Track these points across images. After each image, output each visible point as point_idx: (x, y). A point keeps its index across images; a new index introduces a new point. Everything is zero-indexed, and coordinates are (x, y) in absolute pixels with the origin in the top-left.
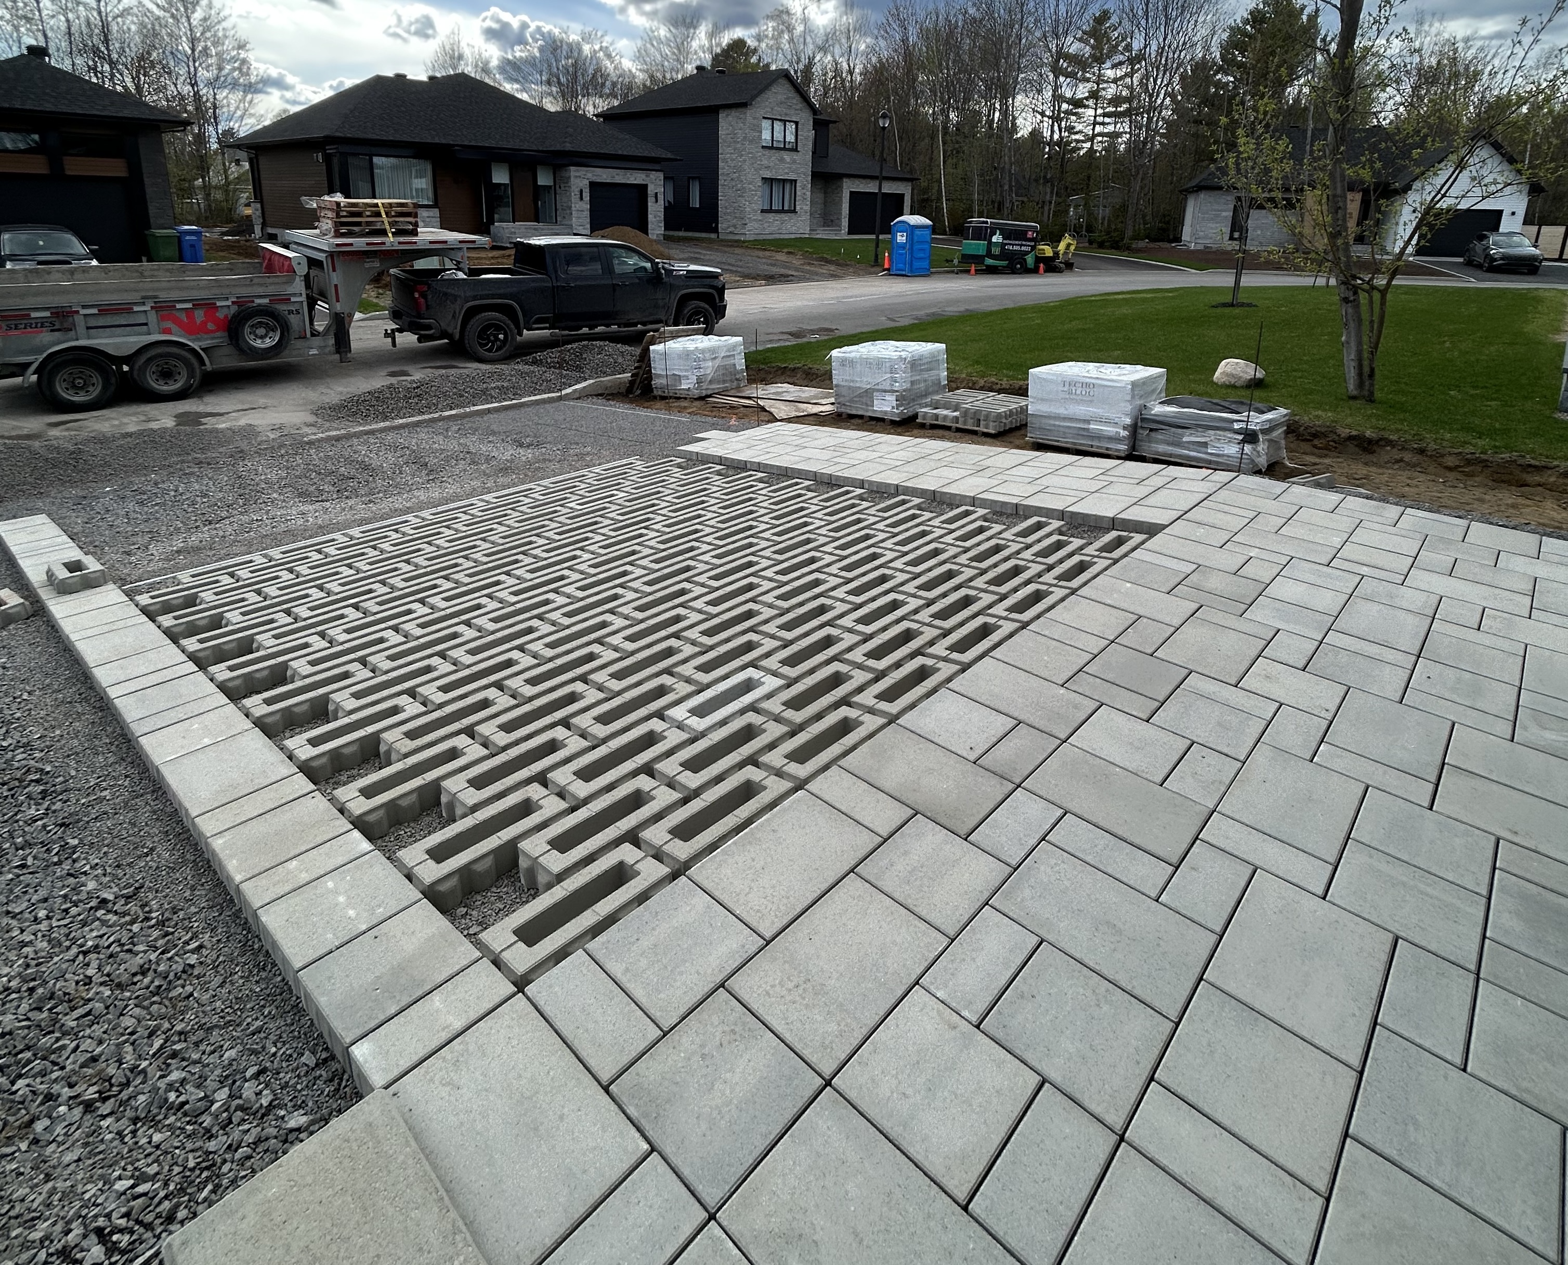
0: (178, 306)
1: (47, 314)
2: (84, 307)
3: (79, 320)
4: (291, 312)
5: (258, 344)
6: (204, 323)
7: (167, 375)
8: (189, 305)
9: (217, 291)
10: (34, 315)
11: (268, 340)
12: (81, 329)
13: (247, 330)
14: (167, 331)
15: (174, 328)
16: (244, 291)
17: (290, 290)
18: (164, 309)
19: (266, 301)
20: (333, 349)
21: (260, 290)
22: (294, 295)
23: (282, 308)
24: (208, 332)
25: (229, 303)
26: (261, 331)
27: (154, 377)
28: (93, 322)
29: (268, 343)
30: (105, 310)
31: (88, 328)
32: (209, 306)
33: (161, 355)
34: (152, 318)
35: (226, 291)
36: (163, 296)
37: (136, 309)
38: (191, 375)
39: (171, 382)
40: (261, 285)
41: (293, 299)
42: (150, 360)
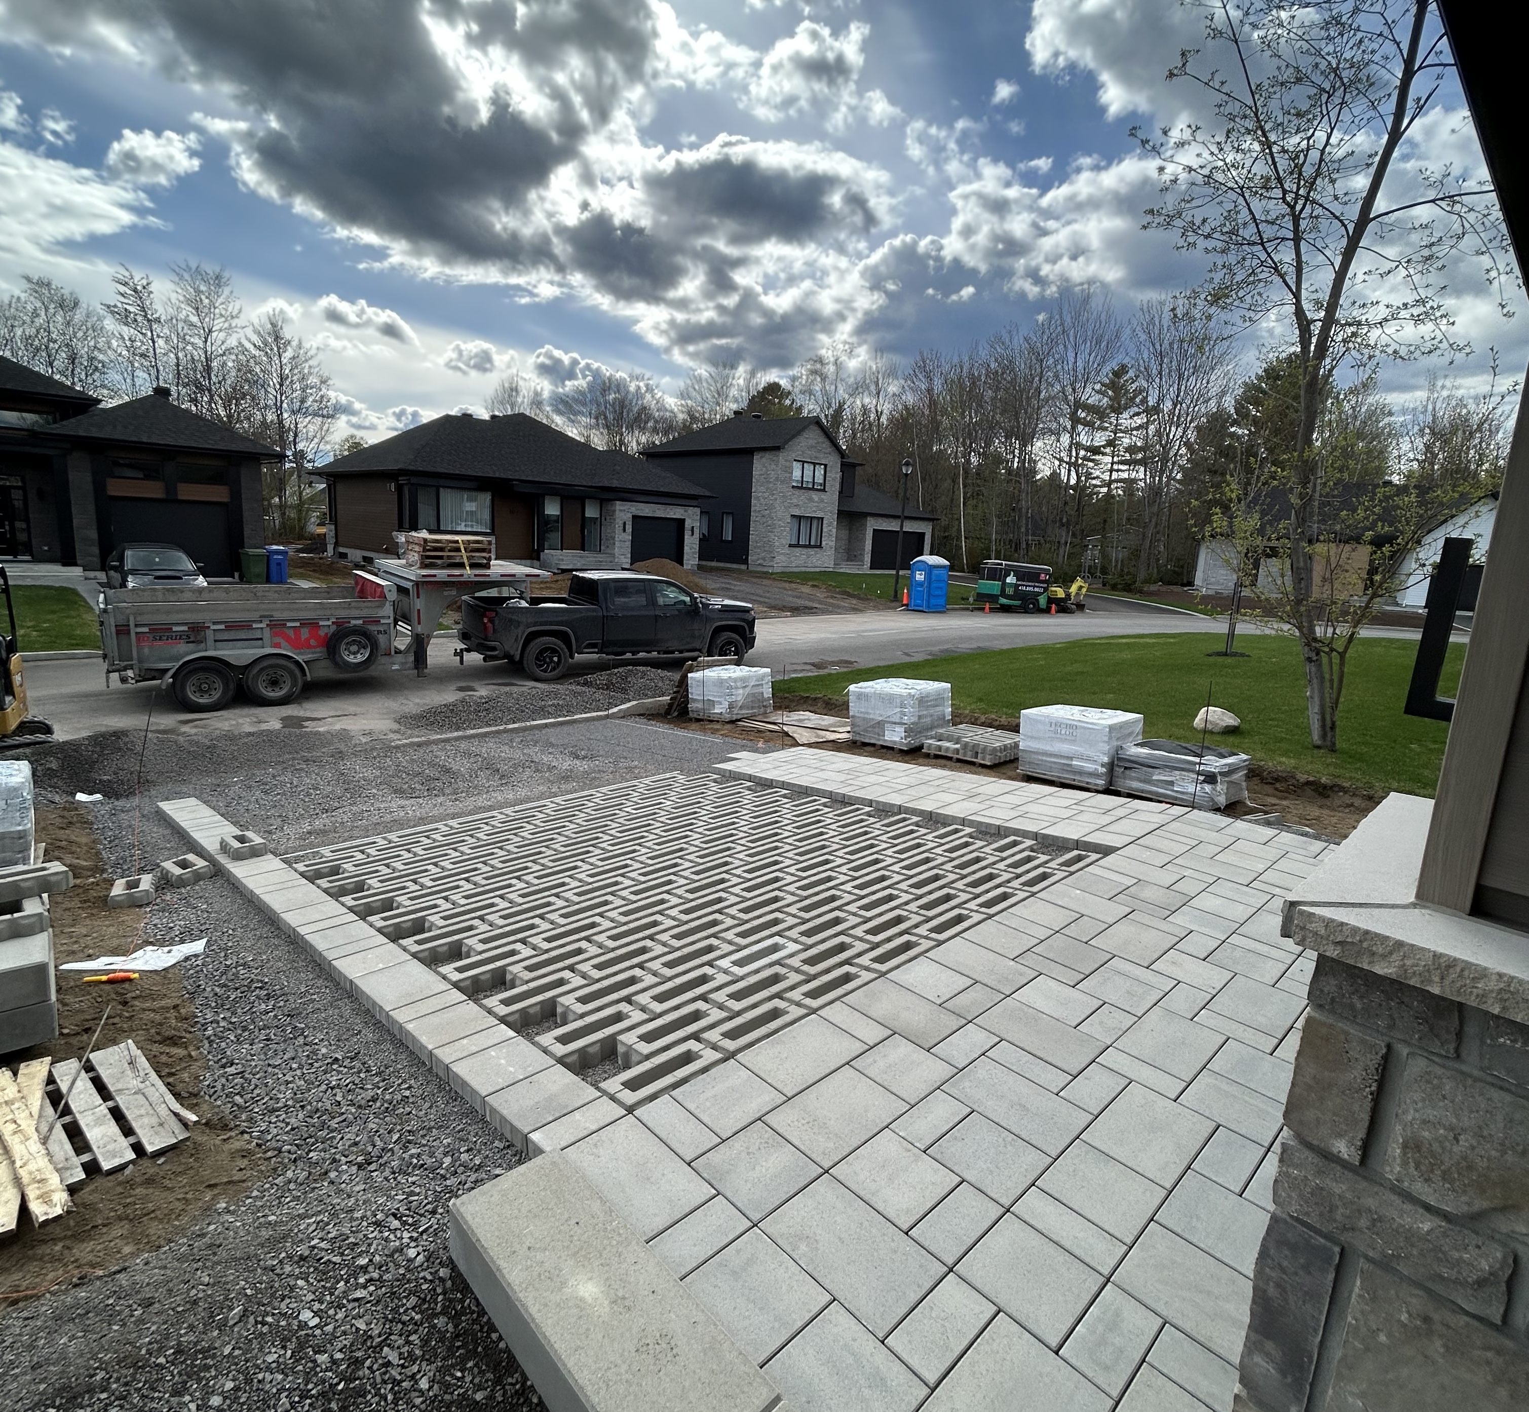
0: (289, 624)
1: (185, 628)
2: (214, 623)
3: (209, 634)
4: (379, 632)
5: (351, 659)
6: (308, 640)
7: (274, 683)
8: (298, 624)
9: (319, 613)
10: (175, 629)
11: (359, 656)
12: (210, 642)
13: (343, 646)
14: (277, 645)
15: (284, 643)
16: (343, 613)
17: (381, 613)
18: (277, 626)
19: (361, 622)
20: (412, 665)
21: (355, 613)
22: (383, 617)
23: (373, 628)
24: (309, 646)
25: (329, 623)
26: (354, 648)
27: (264, 684)
28: (219, 636)
29: (360, 658)
30: (231, 626)
31: (216, 641)
32: (312, 625)
33: (271, 666)
34: (267, 634)
35: (328, 612)
36: (277, 615)
37: (255, 626)
38: (294, 684)
39: (277, 689)
40: (357, 608)
41: (382, 621)
42: (262, 669)
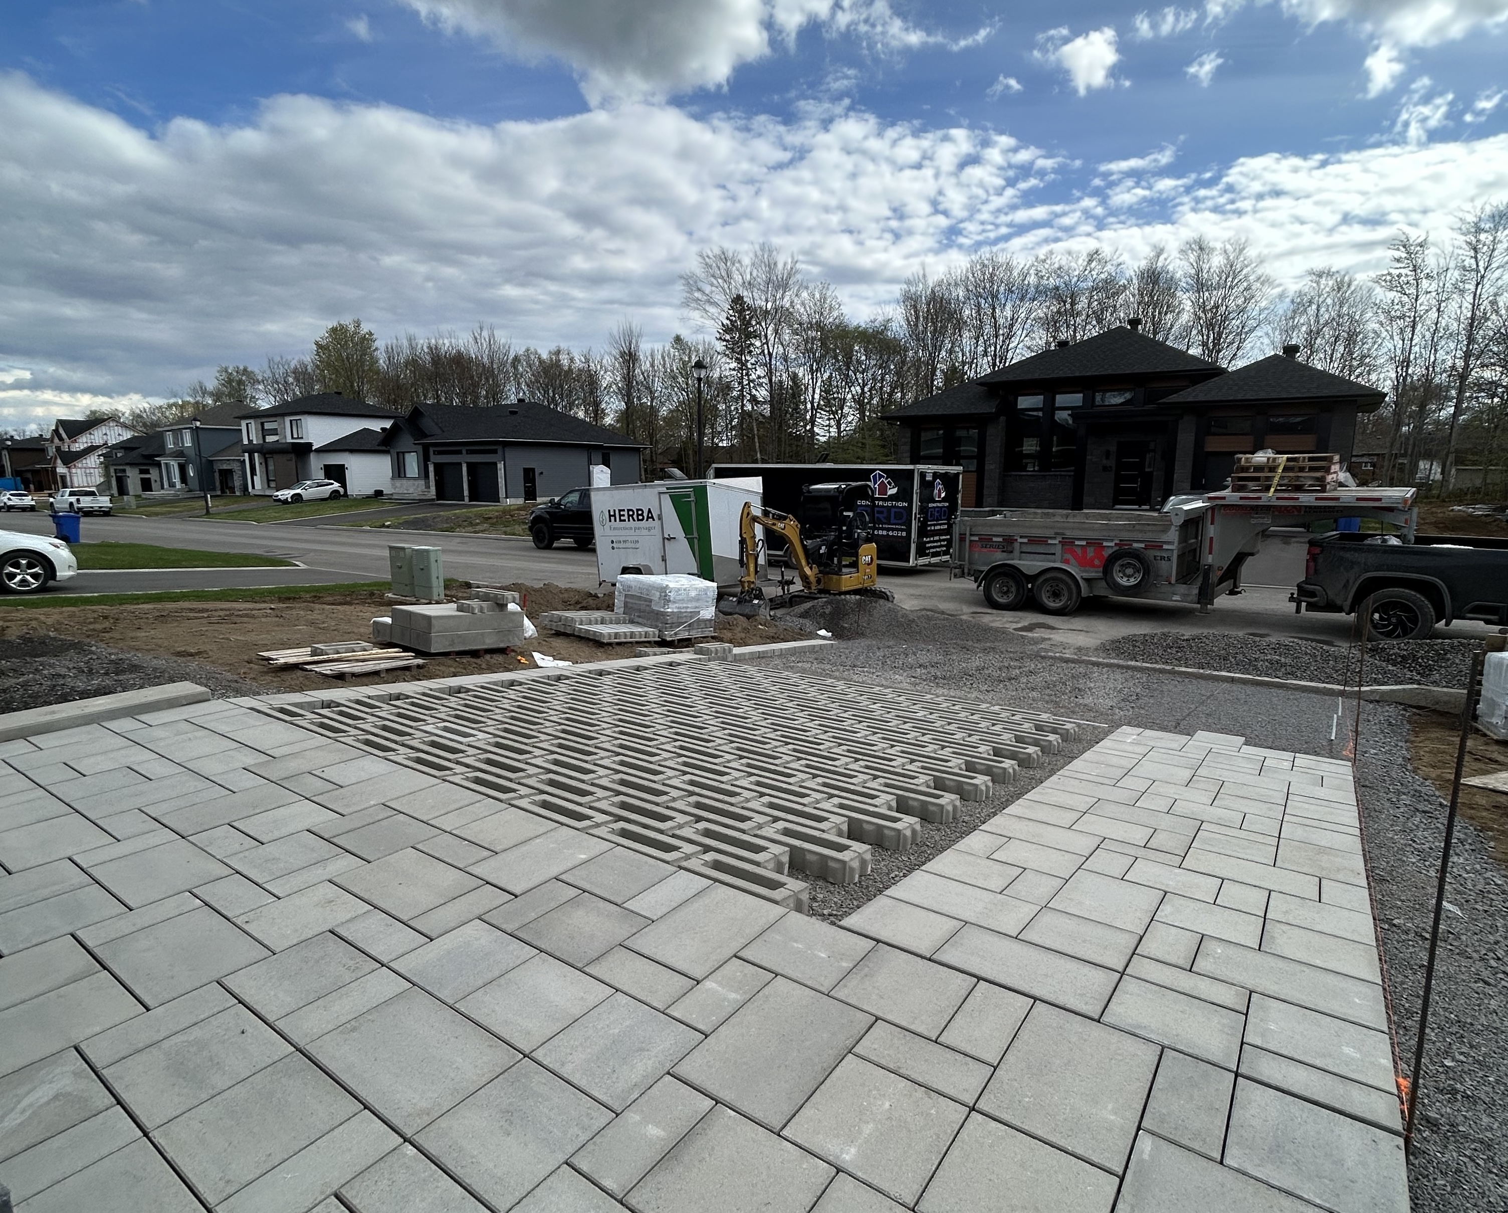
0: (1077, 543)
1: (1000, 539)
2: (1021, 537)
3: (1016, 546)
4: (1162, 558)
5: (1124, 582)
6: (1092, 560)
7: (1056, 595)
8: (1084, 543)
9: (1105, 533)
10: (995, 539)
11: (1132, 580)
12: (1016, 553)
13: (1116, 568)
14: (1067, 562)
15: (1073, 561)
16: (1126, 536)
17: (1164, 538)
18: (1067, 543)
19: (1143, 545)
21: (1140, 536)
22: (1166, 543)
23: (1151, 553)
24: (1094, 566)
25: (1112, 544)
26: (1129, 571)
27: (1048, 595)
28: (1025, 549)
29: (1133, 582)
30: (1033, 540)
31: (1022, 552)
32: (1096, 544)
33: (1053, 579)
34: (1058, 550)
35: (1112, 534)
36: (1069, 534)
37: (1050, 541)
38: (1070, 599)
39: (1057, 601)
40: (1141, 531)
41: (1165, 547)
42: (1046, 580)
